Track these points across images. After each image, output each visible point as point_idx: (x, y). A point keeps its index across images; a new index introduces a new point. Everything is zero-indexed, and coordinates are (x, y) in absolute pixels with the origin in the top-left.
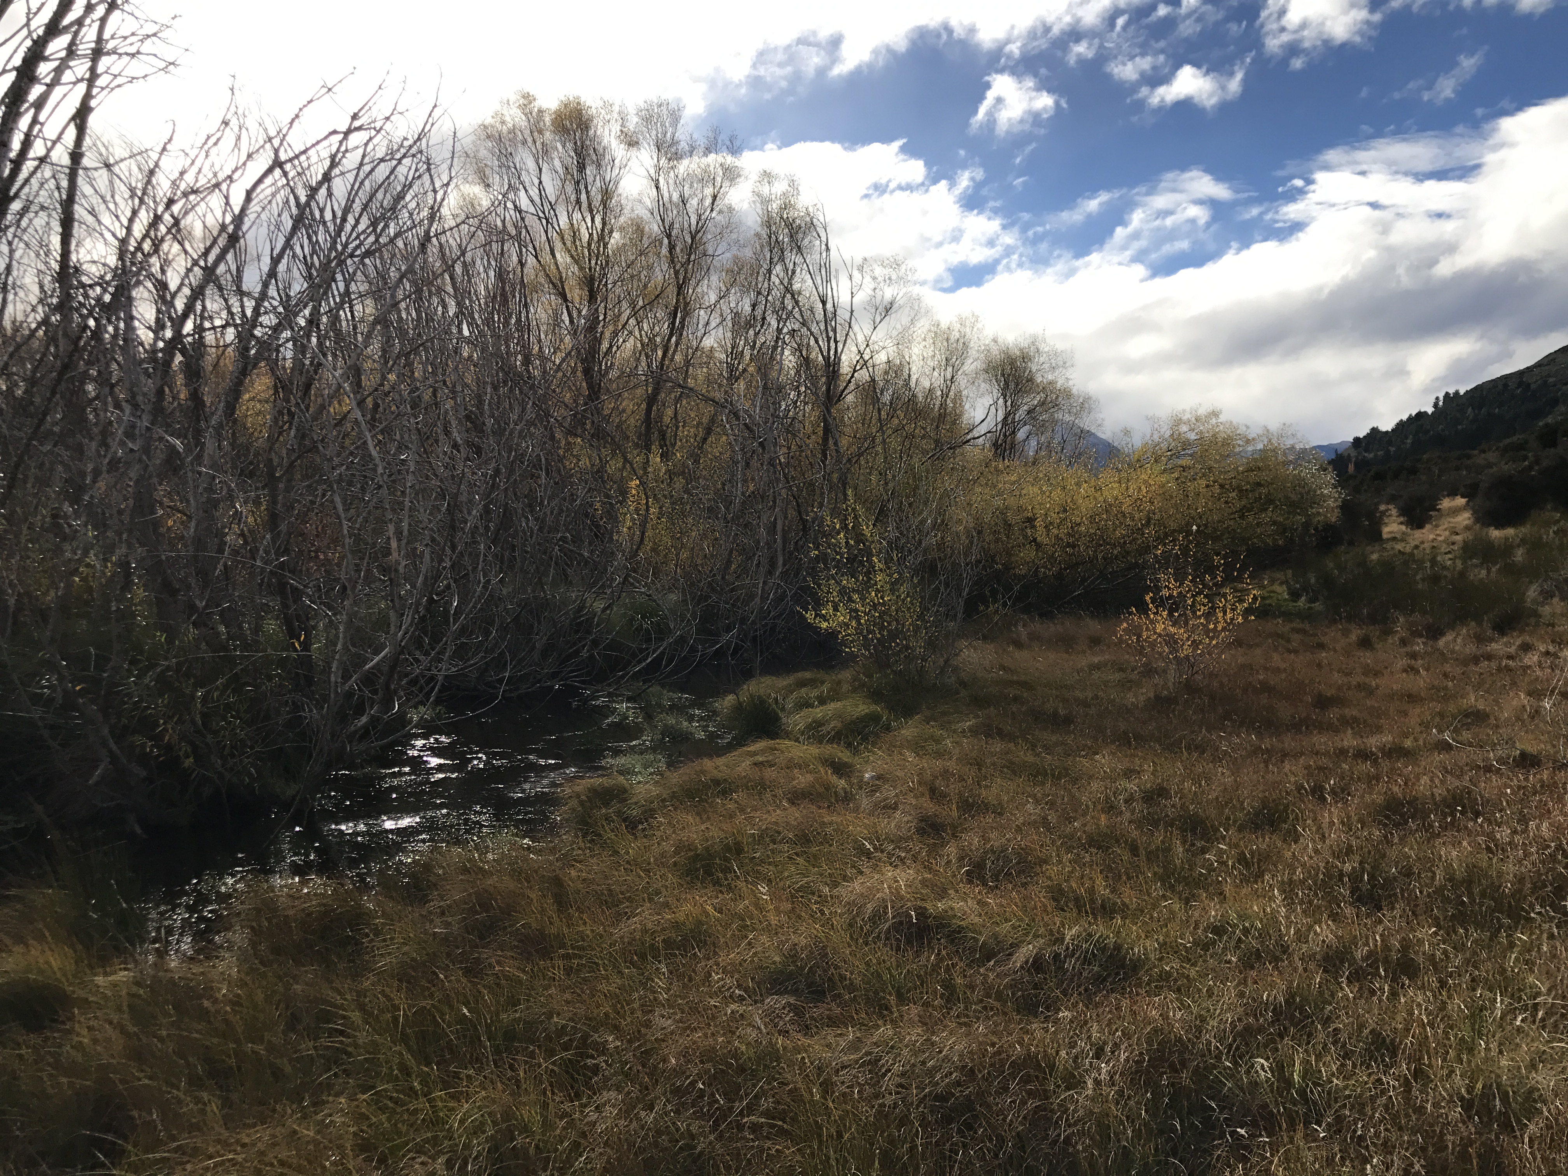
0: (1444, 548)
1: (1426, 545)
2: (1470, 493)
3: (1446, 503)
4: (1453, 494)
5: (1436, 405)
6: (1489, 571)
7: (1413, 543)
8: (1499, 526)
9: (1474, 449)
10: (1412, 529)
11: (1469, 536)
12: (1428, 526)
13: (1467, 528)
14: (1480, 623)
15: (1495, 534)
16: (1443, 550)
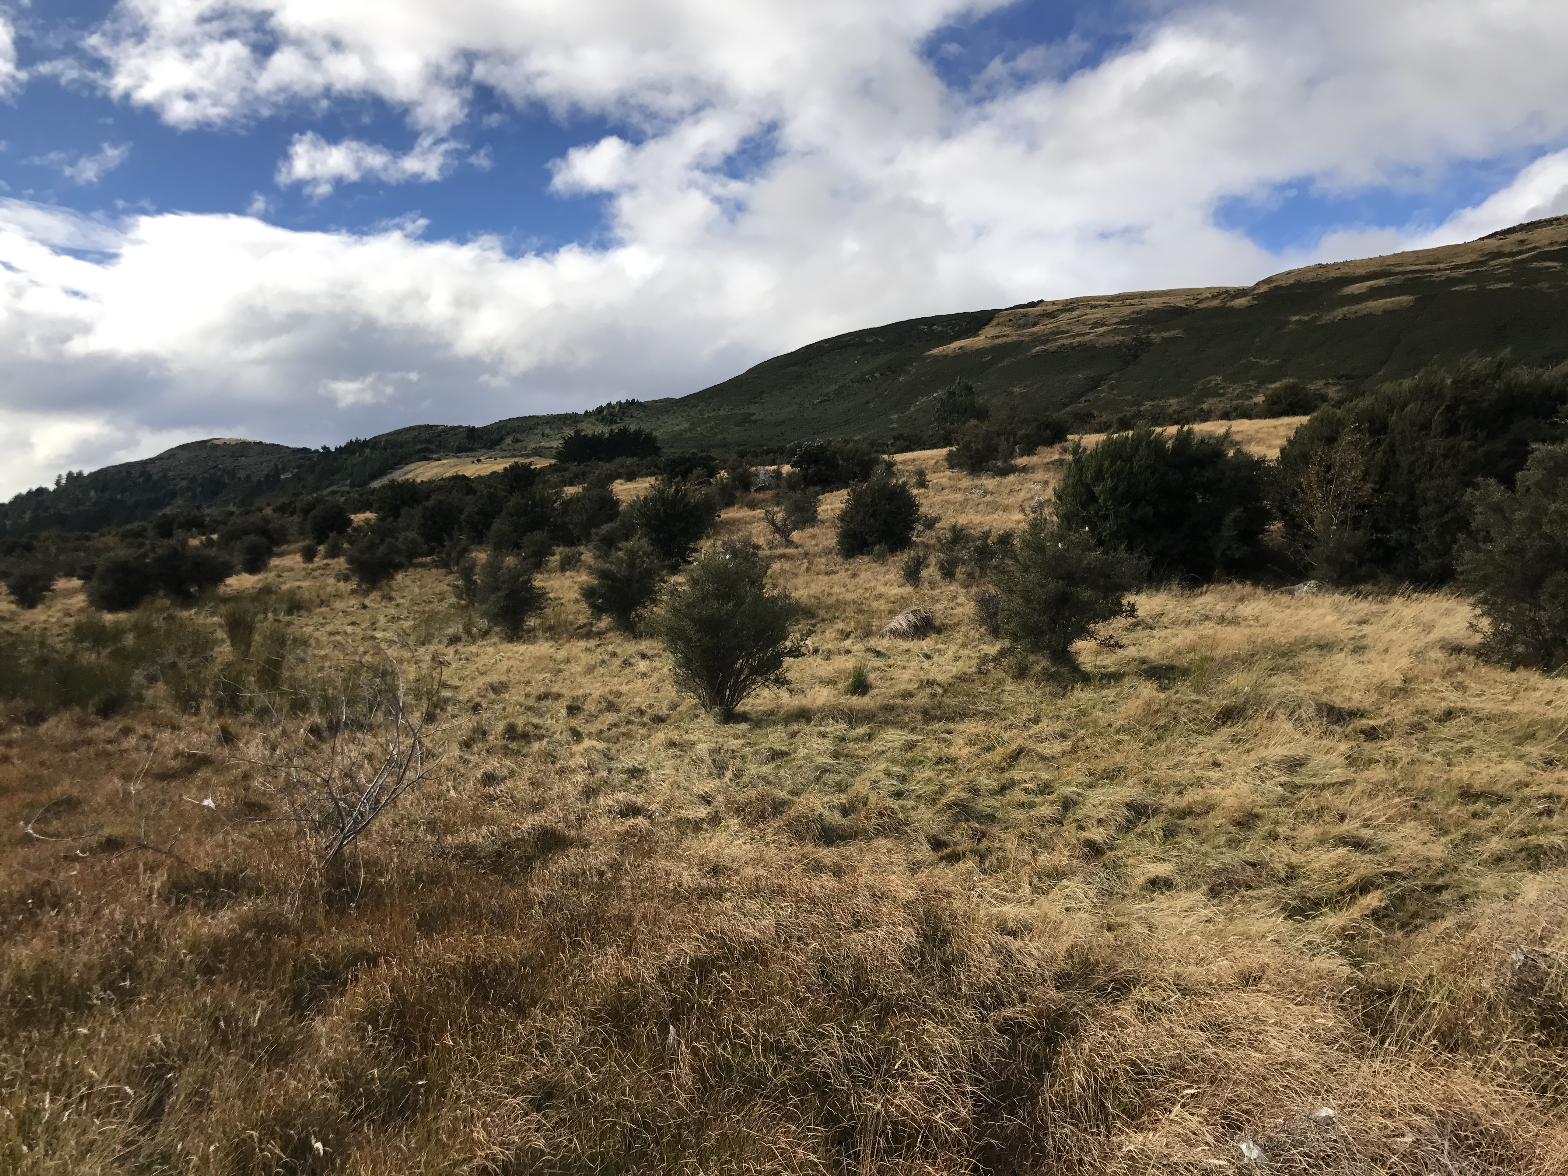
0: (55, 631)
1: (36, 627)
2: (87, 575)
3: (61, 584)
4: (69, 574)
5: (58, 483)
6: (99, 653)
7: (23, 624)
8: (112, 610)
9: (94, 531)
10: (23, 609)
11: (83, 618)
12: (40, 607)
13: (81, 610)
14: (84, 707)
15: (108, 618)
16: (55, 632)
